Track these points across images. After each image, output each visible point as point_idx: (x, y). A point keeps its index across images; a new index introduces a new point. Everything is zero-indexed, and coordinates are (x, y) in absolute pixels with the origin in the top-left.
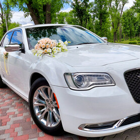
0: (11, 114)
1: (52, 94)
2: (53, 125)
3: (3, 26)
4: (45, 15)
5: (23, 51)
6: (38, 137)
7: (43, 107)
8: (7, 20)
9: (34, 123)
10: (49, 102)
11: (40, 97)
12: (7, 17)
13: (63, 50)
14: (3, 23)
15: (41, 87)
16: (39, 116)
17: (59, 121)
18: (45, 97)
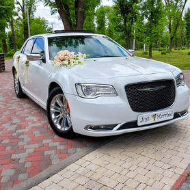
0: (29, 121)
2: (66, 129)
3: (24, 23)
4: (76, 13)
5: (44, 61)
6: (53, 138)
7: (59, 113)
8: (29, 15)
9: (51, 128)
10: (64, 109)
11: (56, 104)
12: (29, 11)
13: (79, 63)
14: (24, 18)
15: (58, 95)
16: (55, 121)
18: (61, 105)
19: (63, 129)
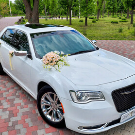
0: (18, 105)
1: (57, 99)
2: (57, 121)
5: (30, 57)
6: (45, 128)
7: (49, 107)
10: (54, 104)
15: (48, 93)
16: (45, 113)
17: (62, 118)
18: (51, 100)
19: (53, 120)
